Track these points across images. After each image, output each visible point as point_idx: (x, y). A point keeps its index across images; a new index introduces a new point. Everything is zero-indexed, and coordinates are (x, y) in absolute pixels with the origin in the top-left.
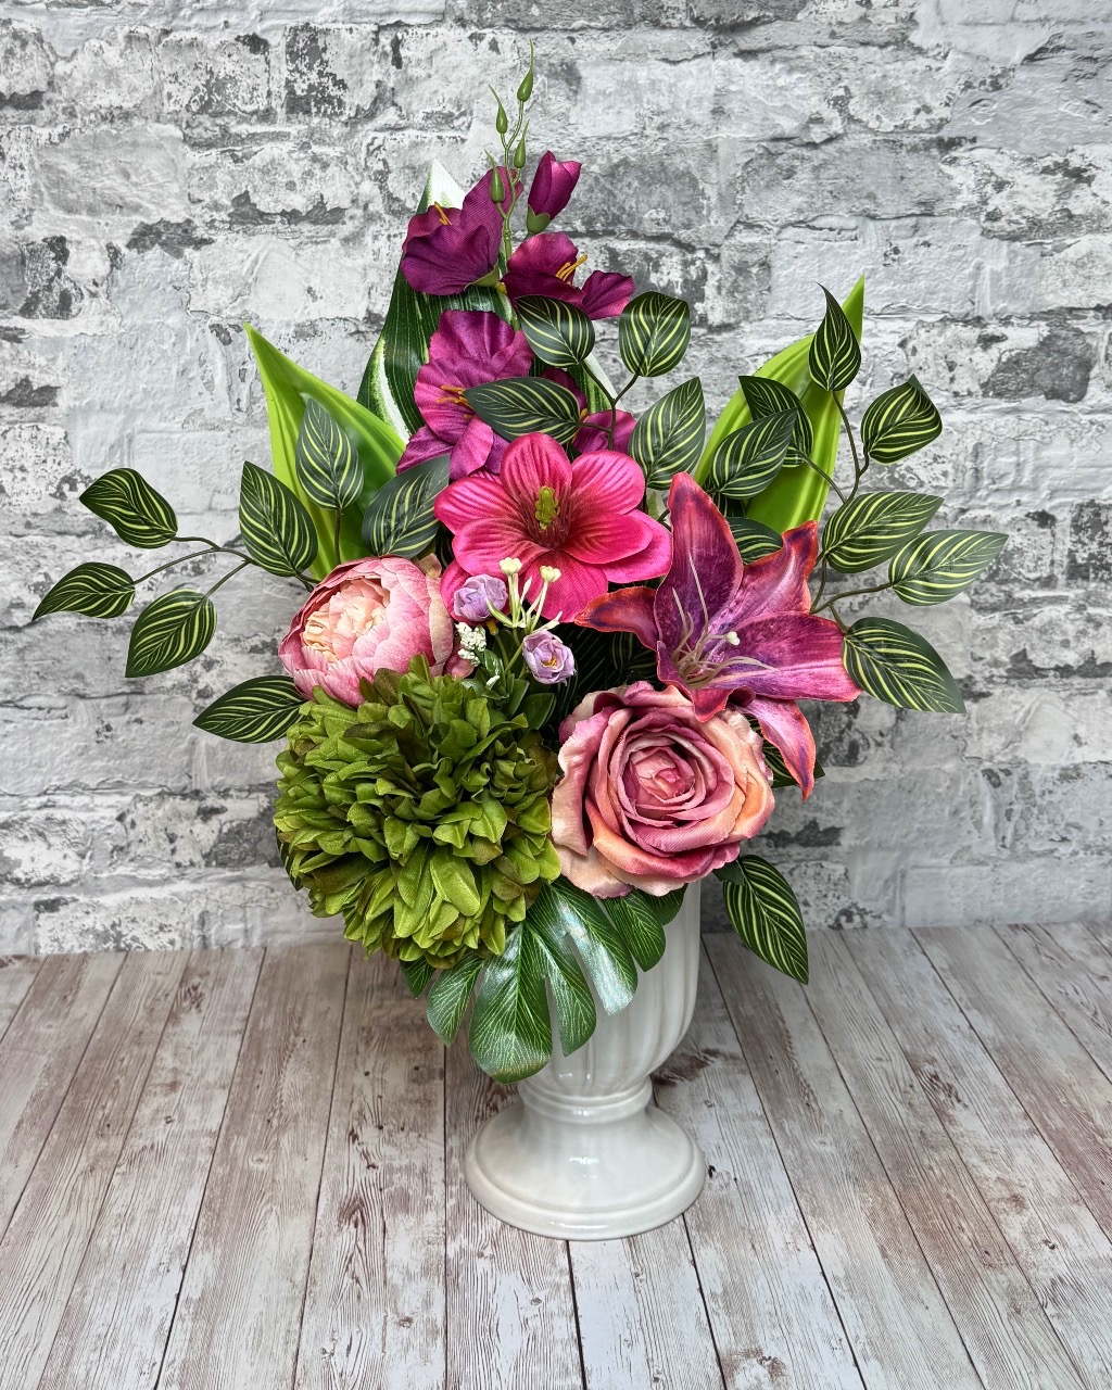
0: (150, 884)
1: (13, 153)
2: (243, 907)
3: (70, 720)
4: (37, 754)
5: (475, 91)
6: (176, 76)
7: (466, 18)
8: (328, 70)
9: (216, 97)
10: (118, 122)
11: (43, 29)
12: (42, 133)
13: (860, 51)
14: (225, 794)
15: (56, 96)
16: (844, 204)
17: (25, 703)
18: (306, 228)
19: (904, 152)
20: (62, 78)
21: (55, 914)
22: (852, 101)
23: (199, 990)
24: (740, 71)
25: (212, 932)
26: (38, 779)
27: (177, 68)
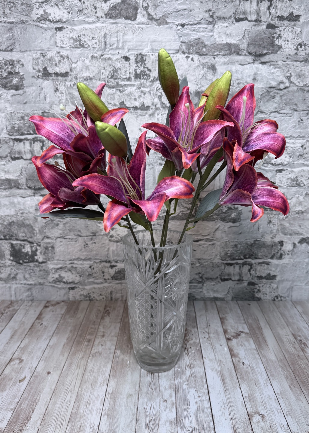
0: (98, 284)
1: (61, 89)
2: (121, 290)
3: (77, 242)
4: (69, 250)
5: (186, 73)
6: (104, 68)
7: (185, 51)
8: (146, 66)
9: (115, 74)
10: (89, 81)
11: (69, 54)
12: (68, 84)
13: (295, 63)
14: (117, 262)
15: (72, 73)
16: (288, 106)
17: (66, 237)
18: (139, 112)
19: (305, 92)
20: (74, 68)
21: (74, 291)
22: (292, 77)
23: (109, 311)
24: (261, 68)
25: (114, 296)
26: (69, 257)
27: (105, 65)
